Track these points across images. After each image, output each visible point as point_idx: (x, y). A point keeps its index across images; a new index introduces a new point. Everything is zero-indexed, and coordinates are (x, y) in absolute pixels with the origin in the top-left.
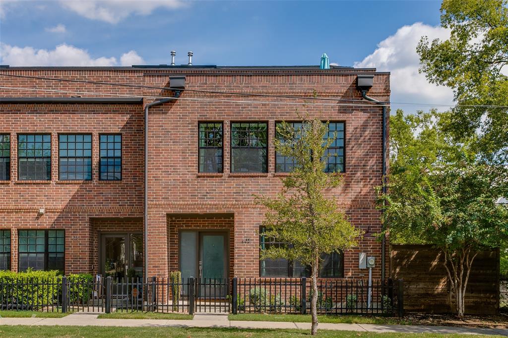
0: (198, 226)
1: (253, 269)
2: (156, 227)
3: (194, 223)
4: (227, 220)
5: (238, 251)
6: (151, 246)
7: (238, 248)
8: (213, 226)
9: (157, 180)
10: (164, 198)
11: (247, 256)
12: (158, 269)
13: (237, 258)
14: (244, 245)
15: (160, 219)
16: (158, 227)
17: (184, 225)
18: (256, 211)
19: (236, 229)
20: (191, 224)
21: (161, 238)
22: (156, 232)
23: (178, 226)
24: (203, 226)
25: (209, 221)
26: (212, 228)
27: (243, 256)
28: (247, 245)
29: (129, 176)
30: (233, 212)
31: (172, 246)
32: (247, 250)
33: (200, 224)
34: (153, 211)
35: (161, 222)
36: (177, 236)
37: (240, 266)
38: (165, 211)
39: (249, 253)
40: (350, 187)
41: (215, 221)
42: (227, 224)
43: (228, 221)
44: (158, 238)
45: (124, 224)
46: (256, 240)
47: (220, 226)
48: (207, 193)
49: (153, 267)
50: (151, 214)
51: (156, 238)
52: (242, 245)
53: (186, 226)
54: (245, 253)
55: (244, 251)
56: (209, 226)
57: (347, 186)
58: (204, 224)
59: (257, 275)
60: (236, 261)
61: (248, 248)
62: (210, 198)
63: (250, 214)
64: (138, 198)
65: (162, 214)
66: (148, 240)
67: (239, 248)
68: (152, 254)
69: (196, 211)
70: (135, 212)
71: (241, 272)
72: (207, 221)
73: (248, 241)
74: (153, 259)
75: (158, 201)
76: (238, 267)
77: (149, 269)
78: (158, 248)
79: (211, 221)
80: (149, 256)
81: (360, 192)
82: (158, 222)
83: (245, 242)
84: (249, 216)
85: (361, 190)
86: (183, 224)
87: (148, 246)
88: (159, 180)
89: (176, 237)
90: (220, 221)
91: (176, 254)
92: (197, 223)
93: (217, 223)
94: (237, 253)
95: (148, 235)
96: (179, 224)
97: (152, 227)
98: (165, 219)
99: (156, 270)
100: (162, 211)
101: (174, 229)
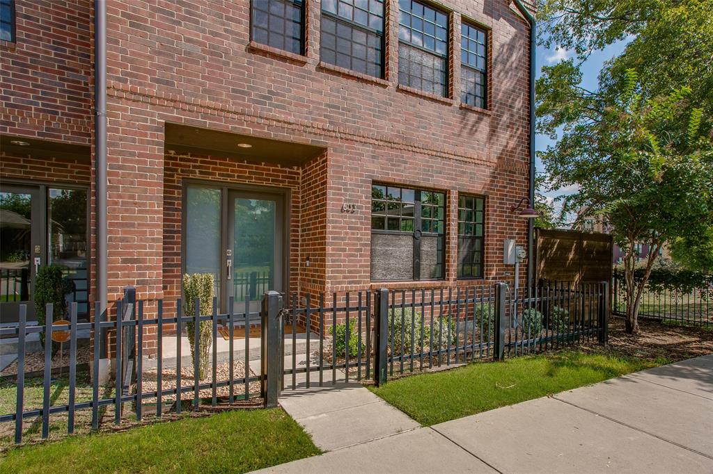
0: (229, 176)
1: (361, 266)
2: (133, 154)
3: (220, 170)
4: (288, 169)
5: (334, 227)
6: (116, 203)
7: (333, 222)
8: (259, 179)
9: (138, 26)
10: (158, 81)
11: (350, 239)
12: (139, 268)
13: (332, 244)
14: (345, 217)
15: (146, 135)
16: (140, 155)
17: (197, 171)
18: (368, 151)
19: (330, 183)
20: (214, 169)
21: (149, 184)
22: (133, 168)
23: (182, 171)
24: (238, 177)
25: (252, 168)
26: (259, 183)
27: (343, 239)
28: (350, 217)
29: (40, 39)
30: (324, 146)
31: (169, 215)
32: (350, 228)
33: (233, 171)
34: (125, 110)
35: (149, 143)
36: (179, 194)
37: (337, 261)
38: (161, 116)
39: (353, 234)
40: (495, 135)
41: (264, 169)
42: (288, 177)
43: (290, 173)
44: (140, 183)
45: (30, 162)
46: (366, 208)
47: (273, 180)
48: (270, 92)
49: (125, 261)
50: (116, 116)
51: (132, 183)
52: (342, 217)
53: (201, 173)
54: (346, 233)
55: (345, 228)
56: (251, 178)
57: (493, 131)
58: (241, 172)
59: (366, 277)
60: (329, 249)
61: (352, 223)
62: (277, 106)
63: (356, 154)
64: (69, 98)
65: (153, 121)
66: (109, 188)
67: (336, 222)
68: (122, 225)
69: (244, 130)
70: (59, 131)
71: (338, 272)
72: (247, 167)
73: (352, 210)
74: (122, 240)
75: (140, 84)
76: (333, 261)
77: (112, 268)
78: (140, 212)
79: (257, 168)
80: (111, 232)
81: (506, 147)
82: (142, 141)
83: (348, 211)
84: (354, 159)
85: (508, 143)
86: (194, 167)
87: (108, 203)
88: (145, 28)
89: (176, 195)
90: (273, 170)
91: (178, 232)
92: (227, 170)
93: (267, 175)
94: (331, 233)
95: (109, 174)
96: (185, 166)
97: (120, 153)
98: (161, 137)
99: (132, 268)
100: (152, 115)
101: (173, 176)
